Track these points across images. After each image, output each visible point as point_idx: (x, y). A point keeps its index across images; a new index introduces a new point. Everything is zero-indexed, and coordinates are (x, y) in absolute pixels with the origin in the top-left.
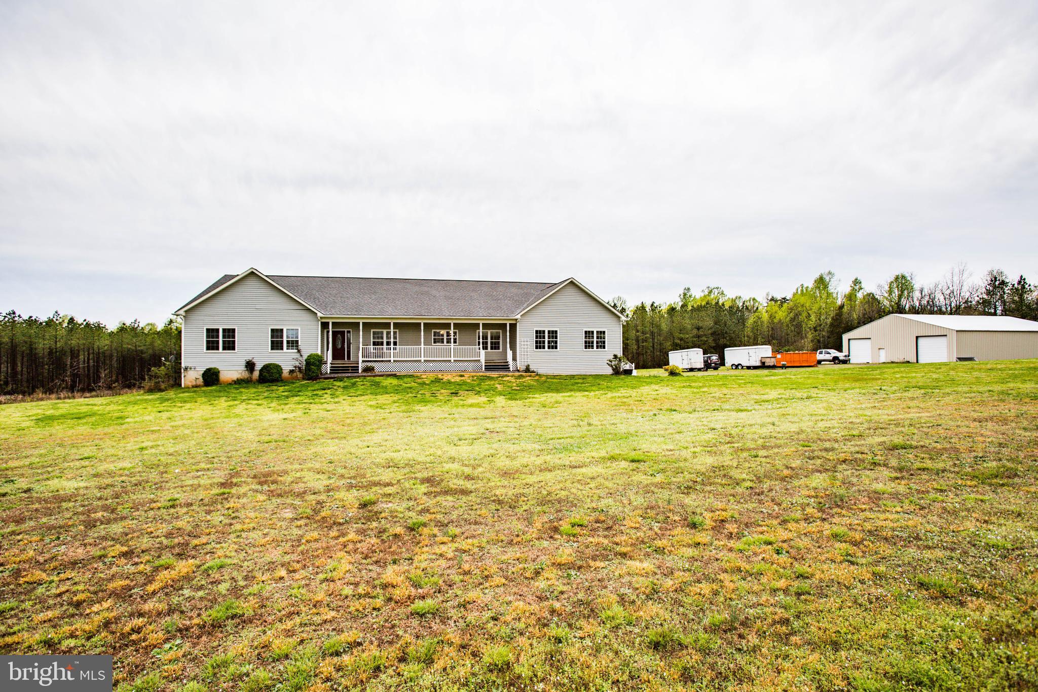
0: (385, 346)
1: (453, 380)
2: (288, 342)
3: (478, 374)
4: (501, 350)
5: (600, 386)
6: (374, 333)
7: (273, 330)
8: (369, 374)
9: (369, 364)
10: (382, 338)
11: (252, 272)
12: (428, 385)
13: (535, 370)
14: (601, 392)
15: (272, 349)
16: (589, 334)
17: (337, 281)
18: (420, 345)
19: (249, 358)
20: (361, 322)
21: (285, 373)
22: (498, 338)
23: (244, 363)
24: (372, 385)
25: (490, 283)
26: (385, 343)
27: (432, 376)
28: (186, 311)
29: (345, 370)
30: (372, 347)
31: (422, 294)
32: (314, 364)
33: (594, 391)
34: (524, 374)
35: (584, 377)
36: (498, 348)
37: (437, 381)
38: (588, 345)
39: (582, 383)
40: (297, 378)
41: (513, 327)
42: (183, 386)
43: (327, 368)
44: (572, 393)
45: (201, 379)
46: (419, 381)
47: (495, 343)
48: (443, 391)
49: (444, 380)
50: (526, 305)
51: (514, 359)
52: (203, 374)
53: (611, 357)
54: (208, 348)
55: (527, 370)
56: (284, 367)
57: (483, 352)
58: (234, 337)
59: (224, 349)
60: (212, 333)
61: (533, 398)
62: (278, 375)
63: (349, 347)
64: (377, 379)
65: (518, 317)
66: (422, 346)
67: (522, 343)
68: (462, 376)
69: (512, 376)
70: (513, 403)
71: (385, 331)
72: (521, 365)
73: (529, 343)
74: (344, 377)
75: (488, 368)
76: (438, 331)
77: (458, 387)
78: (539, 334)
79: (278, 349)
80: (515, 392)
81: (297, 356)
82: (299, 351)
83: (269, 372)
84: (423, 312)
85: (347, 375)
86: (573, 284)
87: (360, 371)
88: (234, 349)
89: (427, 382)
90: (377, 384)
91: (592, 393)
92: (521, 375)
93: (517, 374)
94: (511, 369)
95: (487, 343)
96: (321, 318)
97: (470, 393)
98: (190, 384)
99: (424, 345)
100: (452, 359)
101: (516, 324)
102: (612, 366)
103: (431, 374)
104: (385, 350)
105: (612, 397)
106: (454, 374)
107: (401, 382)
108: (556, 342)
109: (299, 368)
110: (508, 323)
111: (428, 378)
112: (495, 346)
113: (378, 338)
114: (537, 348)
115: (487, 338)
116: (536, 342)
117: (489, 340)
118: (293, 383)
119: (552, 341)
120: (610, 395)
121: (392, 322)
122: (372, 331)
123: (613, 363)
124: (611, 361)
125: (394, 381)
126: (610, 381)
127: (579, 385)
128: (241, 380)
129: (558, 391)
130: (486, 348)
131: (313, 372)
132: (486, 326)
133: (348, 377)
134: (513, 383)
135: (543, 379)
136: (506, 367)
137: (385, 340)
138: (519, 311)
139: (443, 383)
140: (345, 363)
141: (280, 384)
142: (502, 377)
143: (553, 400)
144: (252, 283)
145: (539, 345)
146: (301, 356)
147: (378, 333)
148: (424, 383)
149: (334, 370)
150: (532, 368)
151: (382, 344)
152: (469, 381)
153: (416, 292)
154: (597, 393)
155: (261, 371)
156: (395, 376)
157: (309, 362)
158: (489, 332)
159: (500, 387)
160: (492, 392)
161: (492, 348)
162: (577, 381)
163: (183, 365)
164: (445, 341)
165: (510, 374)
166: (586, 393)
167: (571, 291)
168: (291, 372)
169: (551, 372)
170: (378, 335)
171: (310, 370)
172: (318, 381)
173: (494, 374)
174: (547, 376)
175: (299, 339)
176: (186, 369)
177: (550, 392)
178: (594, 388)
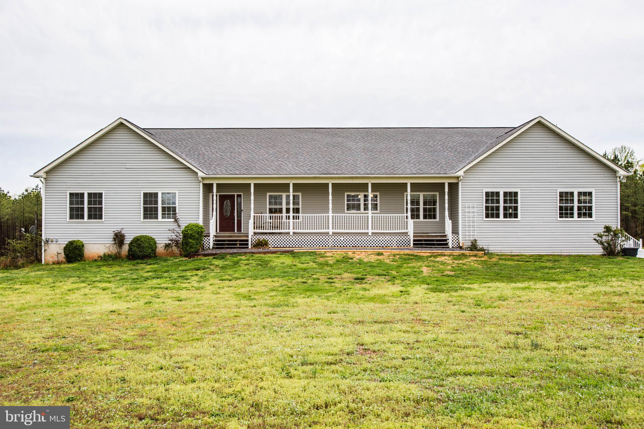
0: (284, 214)
1: (366, 260)
2: (164, 209)
3: (402, 252)
4: (438, 219)
5: (579, 274)
6: (271, 197)
7: (145, 195)
8: (261, 250)
9: (262, 237)
10: (281, 204)
11: (121, 124)
12: (331, 266)
13: (485, 247)
14: (578, 283)
15: (145, 218)
16: (565, 197)
17: (230, 133)
18: (328, 212)
19: (117, 229)
20: (252, 183)
21: (160, 248)
22: (435, 203)
23: (112, 236)
24: (258, 265)
25: (427, 130)
26: (284, 210)
27: (339, 254)
28: (47, 173)
29: (232, 244)
30: (268, 215)
31: (334, 146)
32: (192, 237)
33: (567, 281)
34: (467, 252)
35: (556, 259)
36: (435, 217)
37: (346, 260)
38: (565, 212)
39: (551, 268)
40: (173, 255)
41: (454, 187)
42: (43, 262)
43: (210, 242)
44: (531, 283)
45: (63, 255)
46: (321, 260)
47: (430, 210)
48: (346, 275)
49: (355, 260)
50: (473, 157)
51: (455, 231)
52: (65, 248)
53: (601, 230)
54: (71, 217)
55: (474, 247)
56: (158, 241)
57: (411, 222)
58: (101, 203)
59: (90, 217)
60: (76, 198)
61: (470, 289)
62: (150, 250)
63: (239, 216)
64: (267, 257)
65: (461, 173)
66: (331, 214)
67: (467, 210)
68: (379, 254)
69: (449, 256)
70: (434, 296)
71: (284, 195)
72: (464, 239)
73: (475, 210)
74: (226, 254)
75: (418, 243)
76: (353, 194)
77: (369, 269)
78: (491, 197)
79: (151, 218)
80: (446, 279)
81: (174, 226)
82: (176, 221)
83: (139, 246)
84: (331, 170)
85: (232, 251)
86: (541, 125)
87: (250, 246)
88: (101, 217)
89: (331, 262)
90: (264, 264)
91: (563, 285)
92: (463, 255)
93: (457, 252)
94: (450, 245)
95: (418, 210)
96: (203, 178)
97: (382, 278)
98: (51, 260)
99: (333, 212)
100: (370, 231)
101: (458, 183)
102: (602, 243)
103: (339, 252)
104: (284, 219)
105: (593, 294)
106: (370, 251)
107: (296, 261)
108: (516, 209)
109: (177, 242)
110: (446, 182)
111: (333, 256)
112: (430, 214)
113: (276, 203)
114: (487, 216)
115: (418, 203)
116: (487, 208)
117: (421, 207)
118: (166, 260)
119: (510, 207)
120: (591, 288)
121: (291, 182)
122: (268, 194)
123: (604, 239)
124: (601, 236)
125: (287, 260)
126: (597, 266)
127: (546, 271)
128: (109, 255)
129: (510, 279)
130: (418, 217)
131: (191, 247)
132: (415, 186)
133: (231, 254)
134: (448, 265)
135: (494, 260)
136: (442, 243)
137: (284, 207)
138: (461, 166)
139: (352, 263)
140: (234, 235)
141: (150, 261)
142: (435, 257)
143: (496, 294)
144: (122, 136)
145: (492, 212)
146: (179, 226)
147: (275, 197)
148: (327, 264)
149: (219, 244)
150: (480, 244)
151: (280, 211)
152: (387, 261)
153: (327, 143)
154: (571, 284)
155: (131, 244)
156: (292, 253)
157: (186, 235)
158: (421, 195)
159: (425, 271)
160: (412, 278)
161: (425, 217)
162: (543, 264)
163: (43, 238)
164: (362, 207)
165: (447, 252)
166: (554, 284)
167: (540, 135)
168: (167, 246)
169: (507, 250)
170: (276, 200)
171: (187, 244)
172: (196, 258)
173: (424, 252)
174: (501, 257)
175: (177, 205)
176: (47, 241)
177: (498, 280)
178: (567, 277)
